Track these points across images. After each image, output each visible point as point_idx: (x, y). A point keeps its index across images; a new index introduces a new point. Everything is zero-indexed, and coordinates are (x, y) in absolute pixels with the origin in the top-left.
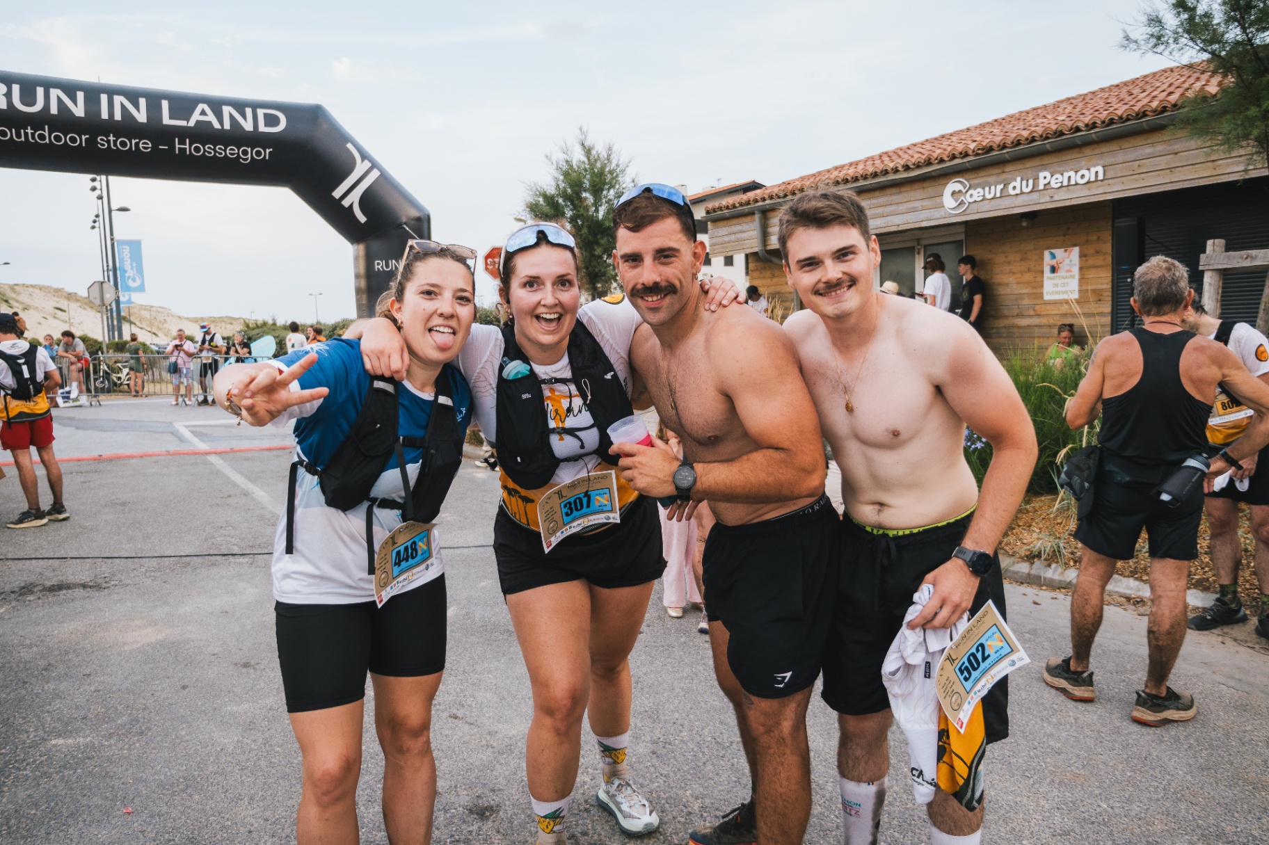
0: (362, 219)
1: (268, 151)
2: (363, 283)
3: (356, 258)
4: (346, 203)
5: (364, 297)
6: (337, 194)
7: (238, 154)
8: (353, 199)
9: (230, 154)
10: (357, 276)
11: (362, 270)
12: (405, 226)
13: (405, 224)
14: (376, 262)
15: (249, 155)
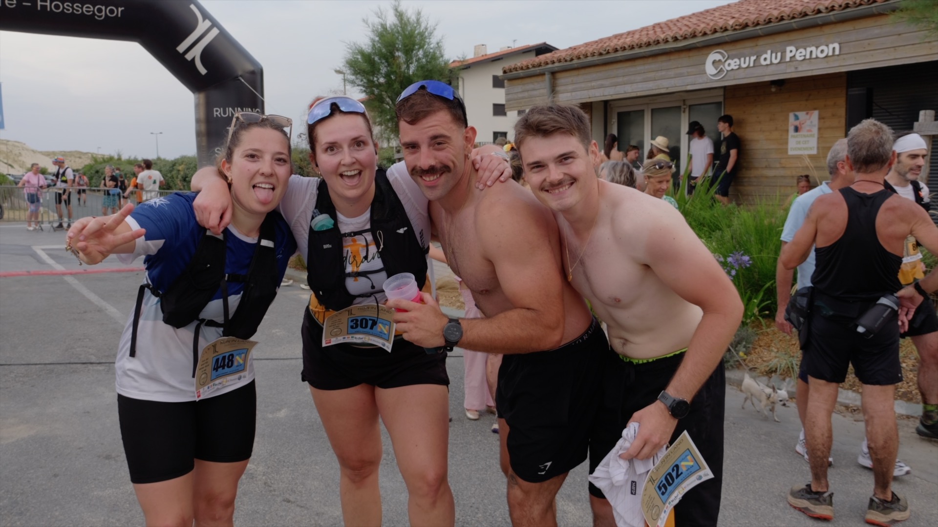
0: (203, 71)
1: (120, 9)
2: (203, 127)
3: (197, 106)
4: (189, 57)
5: (204, 139)
6: (181, 48)
7: (94, 11)
8: (195, 54)
9: (87, 11)
10: (198, 121)
11: (202, 115)
12: (241, 78)
13: (241, 76)
14: (215, 109)
15: (103, 13)
